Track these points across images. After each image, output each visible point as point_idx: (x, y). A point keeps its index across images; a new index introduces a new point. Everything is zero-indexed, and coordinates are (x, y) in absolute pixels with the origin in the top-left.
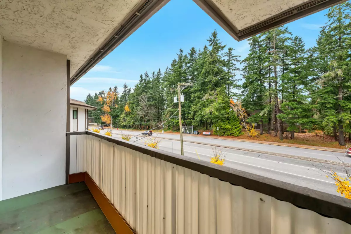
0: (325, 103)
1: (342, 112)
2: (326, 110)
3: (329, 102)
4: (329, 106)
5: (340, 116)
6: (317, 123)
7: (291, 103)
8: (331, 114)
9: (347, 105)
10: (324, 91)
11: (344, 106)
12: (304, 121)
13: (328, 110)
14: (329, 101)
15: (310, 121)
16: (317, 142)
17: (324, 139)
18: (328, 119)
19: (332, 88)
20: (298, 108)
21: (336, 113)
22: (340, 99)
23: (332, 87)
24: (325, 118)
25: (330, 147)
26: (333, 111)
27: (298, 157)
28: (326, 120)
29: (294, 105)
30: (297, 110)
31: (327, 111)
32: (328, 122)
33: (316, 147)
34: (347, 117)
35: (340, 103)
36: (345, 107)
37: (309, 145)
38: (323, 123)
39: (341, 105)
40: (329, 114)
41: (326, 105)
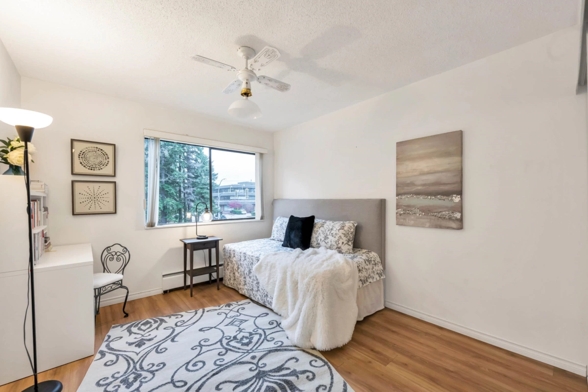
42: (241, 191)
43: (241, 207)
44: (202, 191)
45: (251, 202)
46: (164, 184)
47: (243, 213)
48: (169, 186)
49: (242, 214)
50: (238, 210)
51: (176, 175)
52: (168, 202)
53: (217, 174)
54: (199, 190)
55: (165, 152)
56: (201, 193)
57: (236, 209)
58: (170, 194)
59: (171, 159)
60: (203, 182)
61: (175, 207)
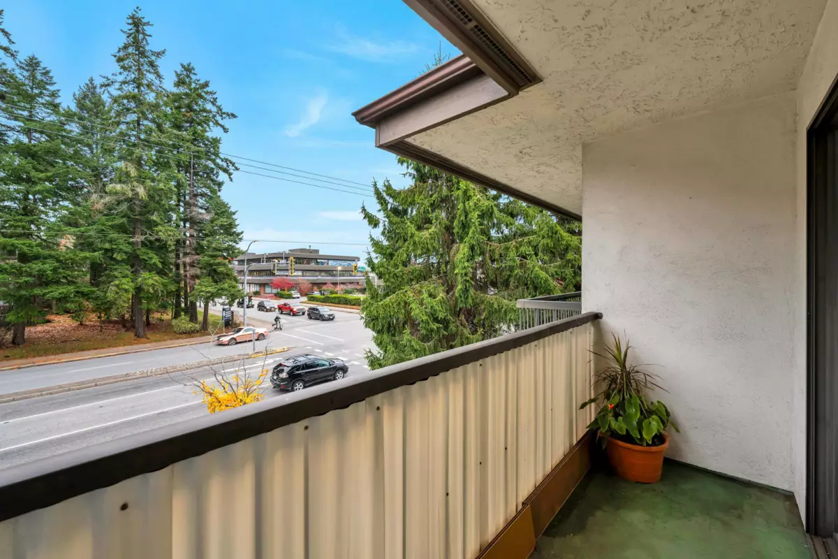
0: (112, 250)
1: (142, 272)
2: (113, 265)
3: (121, 249)
4: (119, 258)
5: (140, 279)
6: (94, 296)
7: (22, 242)
8: (123, 275)
9: (151, 258)
10: (110, 223)
11: (146, 258)
12: (63, 293)
13: (117, 267)
14: (121, 246)
15: (78, 292)
16: (90, 341)
17: (103, 330)
18: (117, 286)
19: (125, 220)
20: (45, 258)
21: (132, 272)
22: (137, 246)
23: (123, 217)
24: (112, 284)
25: (120, 346)
26: (127, 270)
27: (60, 387)
28: (114, 288)
29: (35, 249)
30: (44, 264)
31: (116, 269)
32: (117, 293)
33: (90, 352)
34: (151, 282)
35: (138, 252)
36: (147, 261)
37: (72, 350)
38: (108, 294)
39: (141, 257)
40: (119, 275)
41: (114, 256)
42: (282, 261)
43: (292, 286)
44: (212, 261)
45: (308, 280)
46: (140, 247)
47: (294, 296)
48: (150, 252)
49: (294, 298)
50: (286, 292)
51: (161, 231)
52: (145, 279)
53: (242, 233)
54: (206, 258)
55: (138, 190)
56: (211, 265)
57: (284, 290)
58: (150, 265)
59: (153, 205)
60: (214, 245)
61: (160, 288)
